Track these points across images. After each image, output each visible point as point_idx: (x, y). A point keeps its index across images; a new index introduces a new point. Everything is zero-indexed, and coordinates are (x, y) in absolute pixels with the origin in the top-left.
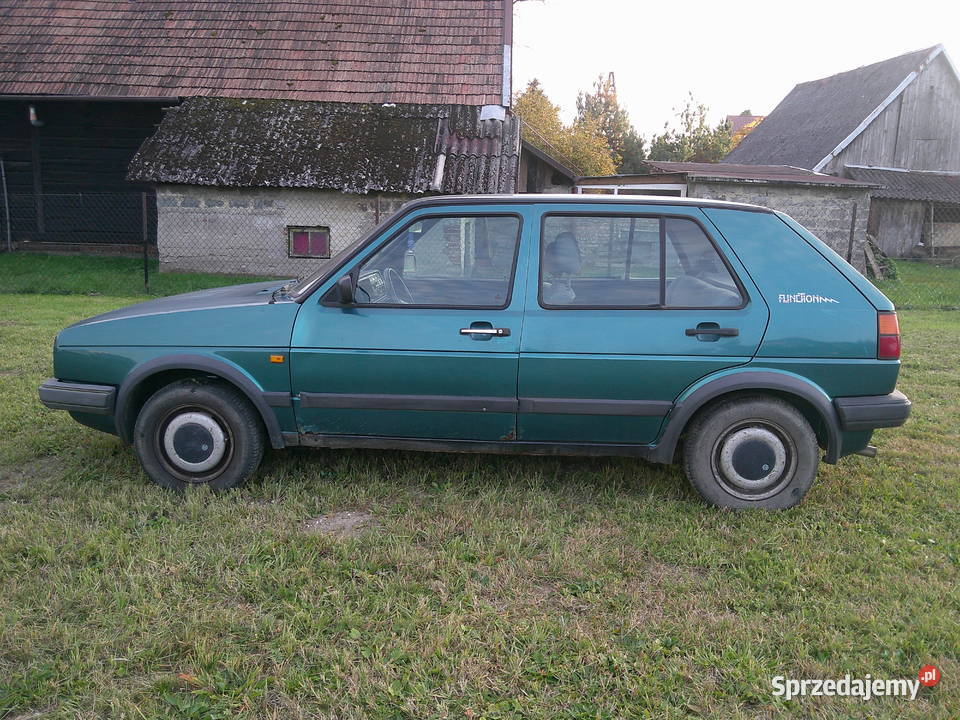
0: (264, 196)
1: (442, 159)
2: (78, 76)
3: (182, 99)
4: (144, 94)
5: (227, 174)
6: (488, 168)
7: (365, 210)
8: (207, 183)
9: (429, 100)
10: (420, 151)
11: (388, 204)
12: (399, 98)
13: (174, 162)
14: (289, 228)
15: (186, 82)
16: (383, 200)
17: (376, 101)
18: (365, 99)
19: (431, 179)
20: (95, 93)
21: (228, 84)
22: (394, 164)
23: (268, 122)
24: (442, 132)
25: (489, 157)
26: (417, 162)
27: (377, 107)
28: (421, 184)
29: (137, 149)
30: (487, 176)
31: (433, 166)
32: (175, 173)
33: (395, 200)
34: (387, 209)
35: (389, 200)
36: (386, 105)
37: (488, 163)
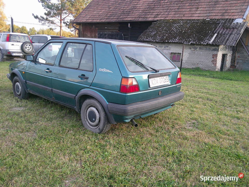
0: (166, 45)
1: (216, 35)
2: (138, 16)
3: (157, 20)
4: (150, 19)
5: (158, 39)
6: (229, 38)
7: (191, 49)
8: (153, 41)
9: (220, 17)
10: (210, 32)
11: (197, 47)
12: (211, 17)
13: (149, 36)
14: (172, 53)
15: (160, 16)
16: (196, 46)
17: (204, 19)
18: (202, 18)
19: (210, 40)
20: (141, 20)
21: (169, 16)
22: (201, 36)
23: (174, 26)
24: (220, 27)
25: (231, 34)
26: (208, 35)
27: (204, 20)
28: (206, 42)
29: (142, 33)
30: (228, 40)
31: (212, 36)
32: (147, 39)
33: (199, 46)
34: (197, 49)
35: (198, 46)
36: (207, 20)
37: (229, 36)
